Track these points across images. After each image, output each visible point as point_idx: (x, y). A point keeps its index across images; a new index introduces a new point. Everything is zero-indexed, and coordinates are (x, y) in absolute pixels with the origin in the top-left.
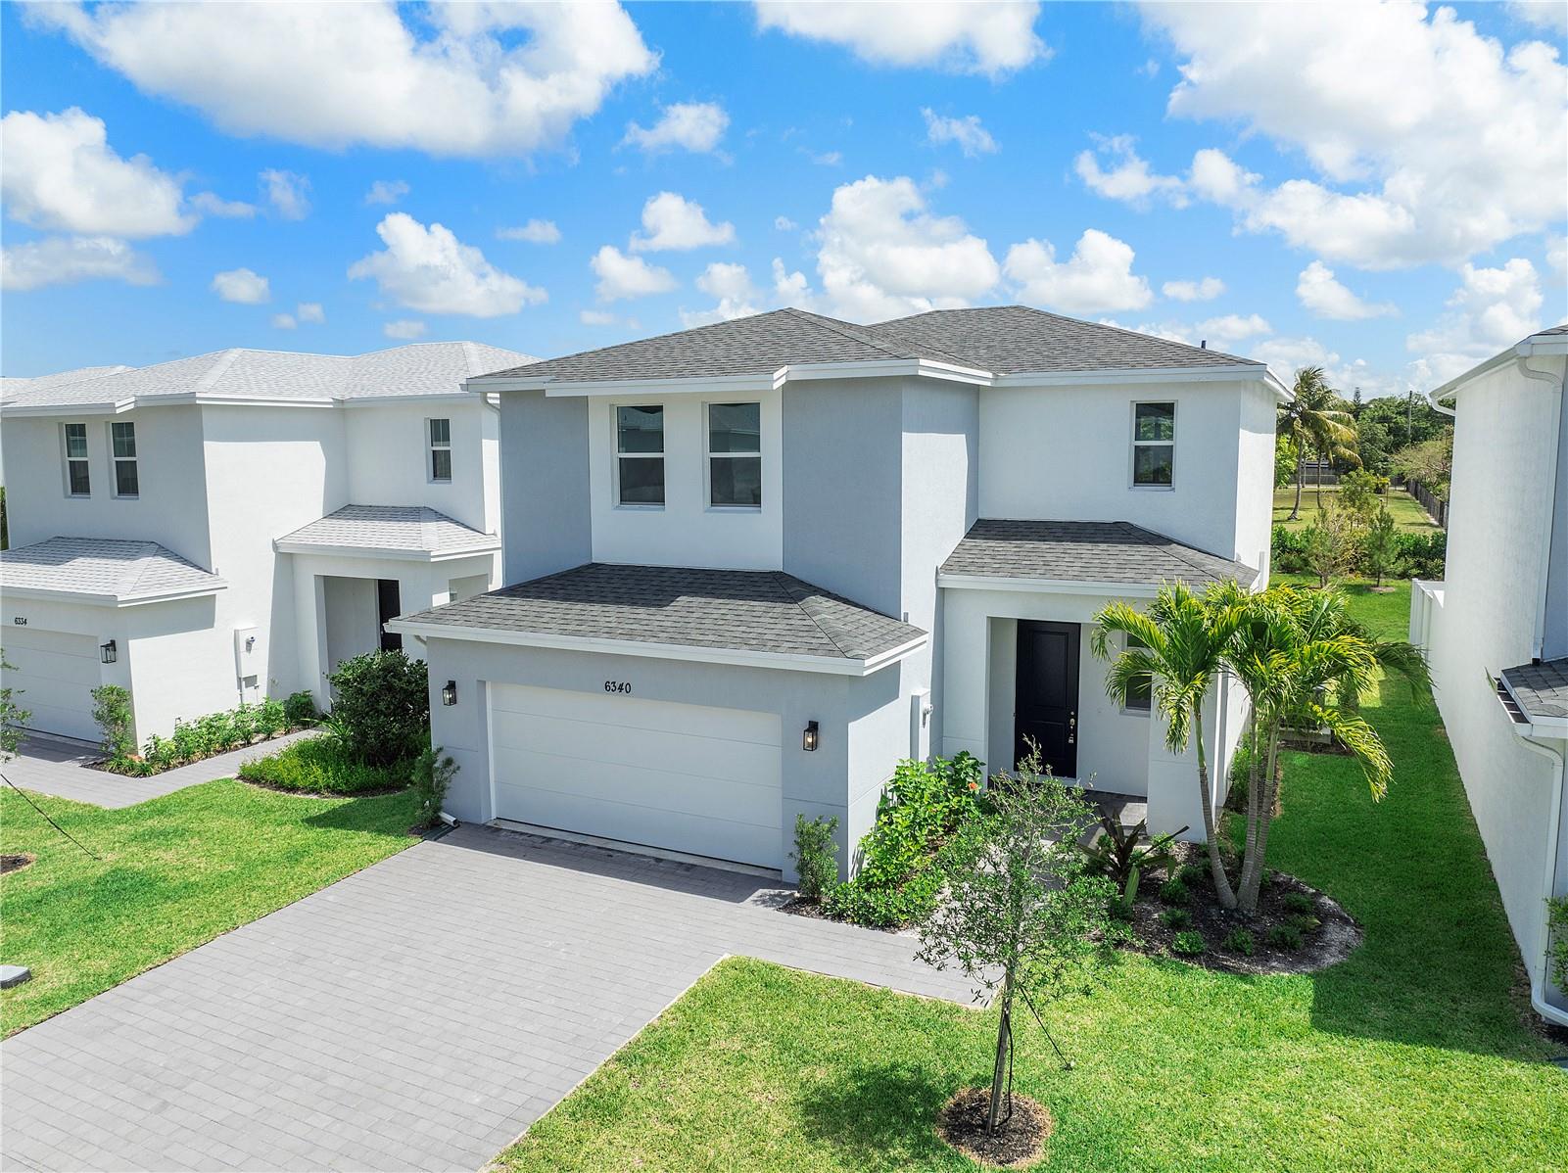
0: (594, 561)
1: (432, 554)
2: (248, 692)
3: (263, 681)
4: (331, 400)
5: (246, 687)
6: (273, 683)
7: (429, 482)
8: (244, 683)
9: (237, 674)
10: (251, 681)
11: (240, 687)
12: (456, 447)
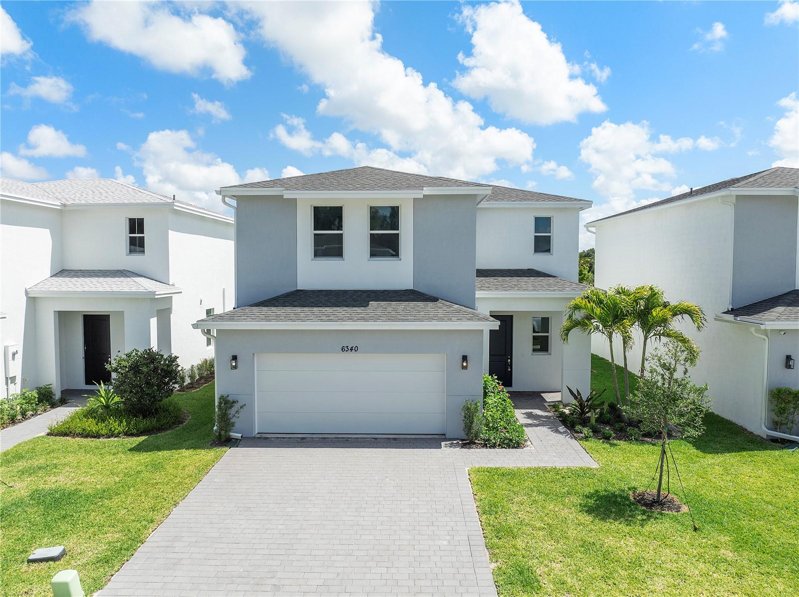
0: (298, 289)
1: (157, 293)
2: (11, 386)
3: (19, 380)
4: (60, 204)
5: (11, 383)
6: (24, 381)
7: (127, 255)
8: (9, 381)
9: (5, 375)
10: (13, 379)
11: (7, 384)
12: (148, 235)
